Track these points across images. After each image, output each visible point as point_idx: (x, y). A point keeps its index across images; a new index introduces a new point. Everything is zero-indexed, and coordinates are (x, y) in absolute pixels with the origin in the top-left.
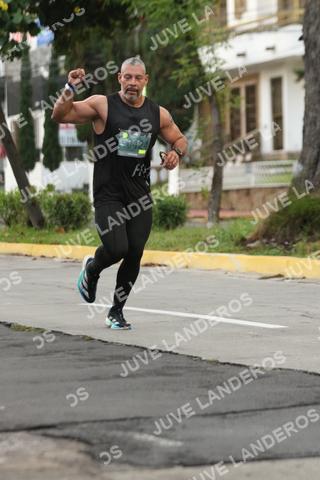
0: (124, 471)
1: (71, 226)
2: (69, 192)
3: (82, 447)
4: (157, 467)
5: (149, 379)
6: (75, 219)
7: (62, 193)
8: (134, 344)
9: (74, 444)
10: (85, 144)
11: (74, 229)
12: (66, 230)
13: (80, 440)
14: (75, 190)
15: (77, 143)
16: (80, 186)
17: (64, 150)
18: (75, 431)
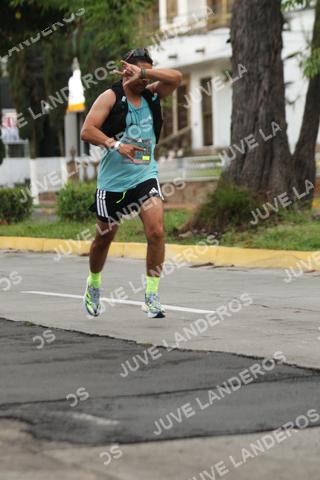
0: (63, 448)
1: (13, 219)
2: (12, 186)
3: (24, 426)
4: (95, 445)
5: (87, 362)
6: (17, 212)
7: (5, 188)
8: (73, 329)
9: (16, 424)
10: (27, 141)
11: (16, 221)
12: (9, 222)
13: (22, 419)
14: (17, 185)
15: (19, 141)
16: (22, 181)
17: (7, 148)
18: (17, 411)
